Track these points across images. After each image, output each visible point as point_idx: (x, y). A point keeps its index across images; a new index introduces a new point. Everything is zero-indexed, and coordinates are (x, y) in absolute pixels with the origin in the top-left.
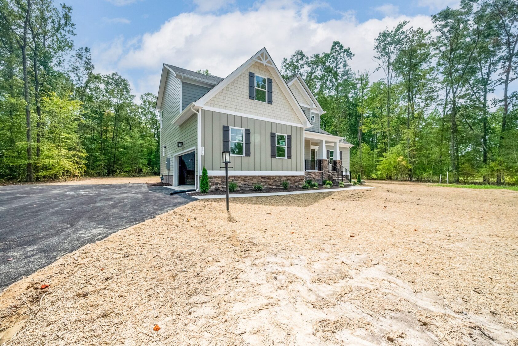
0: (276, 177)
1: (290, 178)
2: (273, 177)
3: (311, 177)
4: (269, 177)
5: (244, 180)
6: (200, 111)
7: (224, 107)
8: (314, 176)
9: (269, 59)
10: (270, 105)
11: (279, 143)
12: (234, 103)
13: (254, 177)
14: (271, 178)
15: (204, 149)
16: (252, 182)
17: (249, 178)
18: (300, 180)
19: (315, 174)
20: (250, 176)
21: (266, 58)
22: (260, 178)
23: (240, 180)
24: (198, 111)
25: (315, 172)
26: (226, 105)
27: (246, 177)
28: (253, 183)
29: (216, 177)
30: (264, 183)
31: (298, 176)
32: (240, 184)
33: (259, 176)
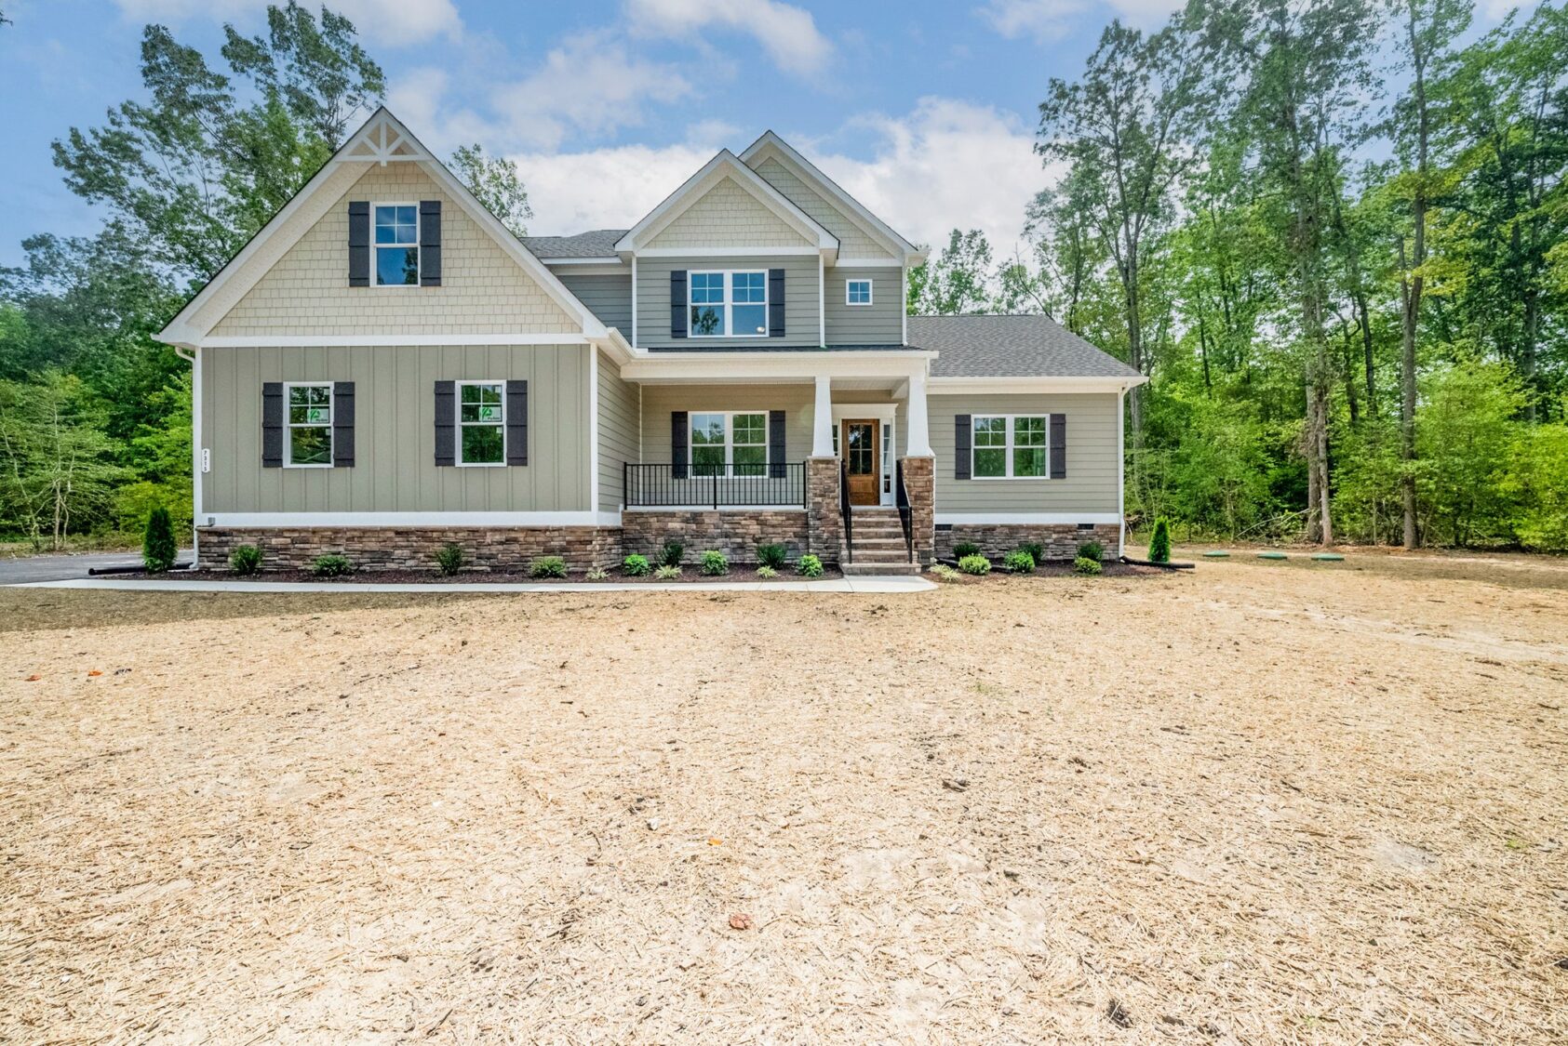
0: (456, 531)
1: (521, 536)
2: (443, 531)
3: (736, 535)
4: (424, 533)
5: (332, 542)
6: (199, 354)
7: (269, 329)
8: (754, 528)
9: (403, 137)
10: (431, 290)
11: (470, 412)
12: (300, 312)
13: (364, 533)
14: (435, 535)
15: (208, 455)
16: (358, 546)
17: (349, 534)
18: (569, 543)
19: (762, 523)
20: (355, 530)
21: (392, 137)
22: (392, 534)
23: (316, 539)
24: (193, 355)
25: (760, 514)
26: (273, 322)
27: (336, 531)
28: (363, 552)
29: (240, 531)
30: (406, 553)
31: (559, 529)
32: (318, 552)
33: (384, 530)
